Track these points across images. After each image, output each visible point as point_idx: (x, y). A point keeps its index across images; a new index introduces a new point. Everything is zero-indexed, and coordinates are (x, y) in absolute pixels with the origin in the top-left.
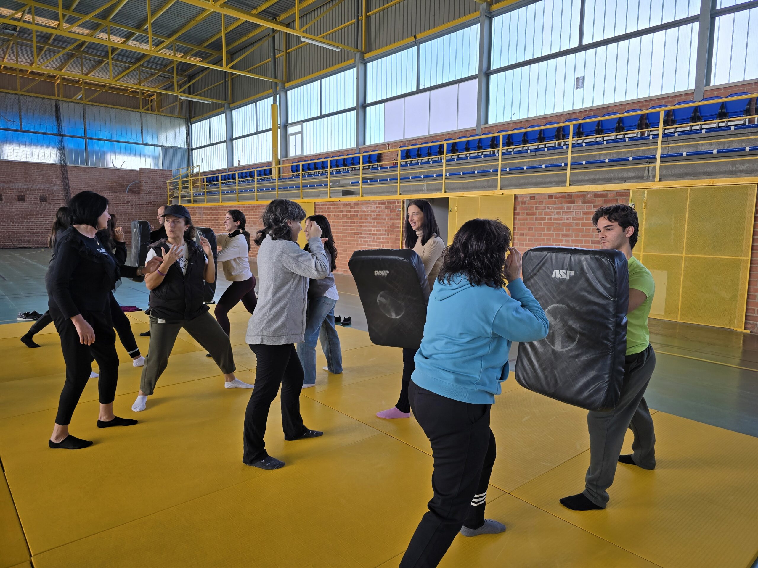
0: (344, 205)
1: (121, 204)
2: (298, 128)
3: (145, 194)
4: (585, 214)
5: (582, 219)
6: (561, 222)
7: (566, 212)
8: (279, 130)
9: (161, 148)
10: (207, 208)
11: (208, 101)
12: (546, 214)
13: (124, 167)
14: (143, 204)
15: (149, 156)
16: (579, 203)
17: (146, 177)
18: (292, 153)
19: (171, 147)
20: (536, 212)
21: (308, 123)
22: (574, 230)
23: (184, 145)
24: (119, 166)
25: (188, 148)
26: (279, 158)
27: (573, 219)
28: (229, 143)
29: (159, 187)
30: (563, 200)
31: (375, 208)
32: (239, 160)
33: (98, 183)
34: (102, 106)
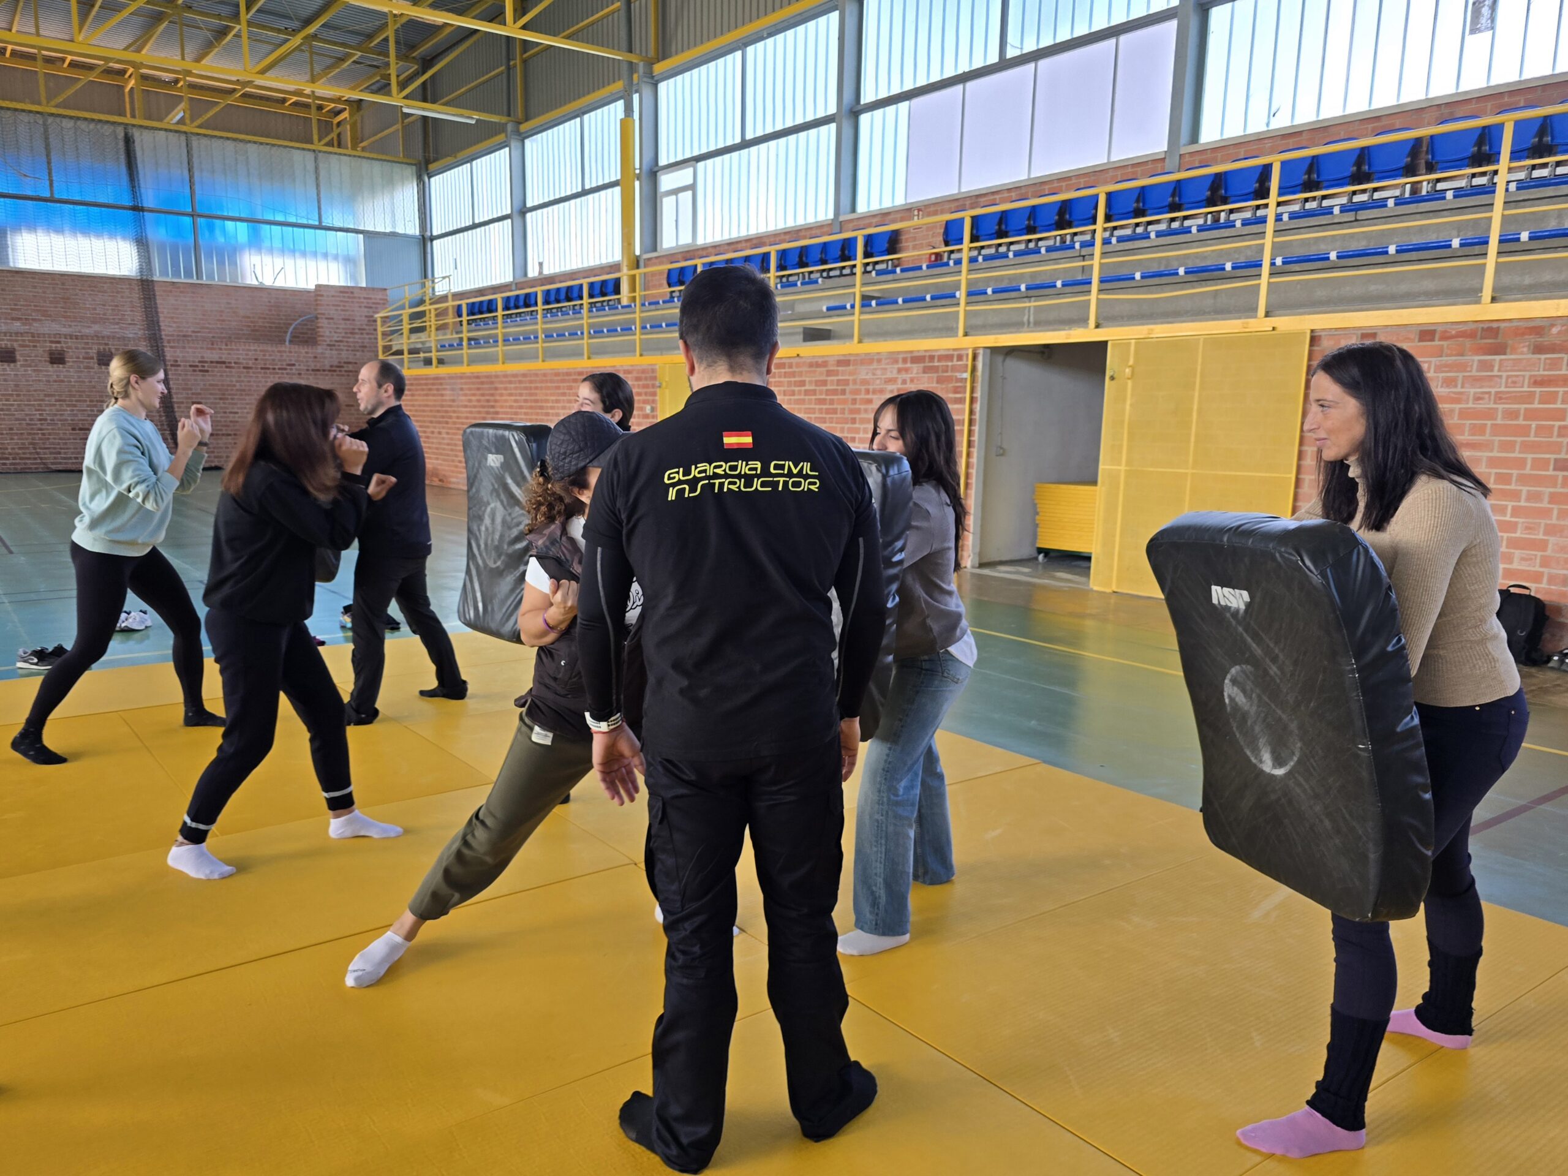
0: (811, 365)
1: (274, 369)
2: (683, 177)
3: (328, 345)
4: (1537, 382)
5: (1529, 397)
6: (1457, 406)
7: (1476, 380)
8: (637, 184)
9: (361, 236)
10: (469, 377)
11: (469, 118)
13: (280, 283)
14: (324, 371)
15: (336, 258)
16: (1522, 353)
17: (328, 305)
18: (669, 240)
19: (385, 234)
21: (710, 162)
22: (1497, 430)
23: (413, 229)
24: (268, 282)
25: (423, 236)
26: (638, 253)
27: (1499, 397)
28: (518, 220)
29: (359, 329)
30: (1468, 343)
31: (895, 371)
32: (541, 261)
33: (223, 321)
34: (228, 138)
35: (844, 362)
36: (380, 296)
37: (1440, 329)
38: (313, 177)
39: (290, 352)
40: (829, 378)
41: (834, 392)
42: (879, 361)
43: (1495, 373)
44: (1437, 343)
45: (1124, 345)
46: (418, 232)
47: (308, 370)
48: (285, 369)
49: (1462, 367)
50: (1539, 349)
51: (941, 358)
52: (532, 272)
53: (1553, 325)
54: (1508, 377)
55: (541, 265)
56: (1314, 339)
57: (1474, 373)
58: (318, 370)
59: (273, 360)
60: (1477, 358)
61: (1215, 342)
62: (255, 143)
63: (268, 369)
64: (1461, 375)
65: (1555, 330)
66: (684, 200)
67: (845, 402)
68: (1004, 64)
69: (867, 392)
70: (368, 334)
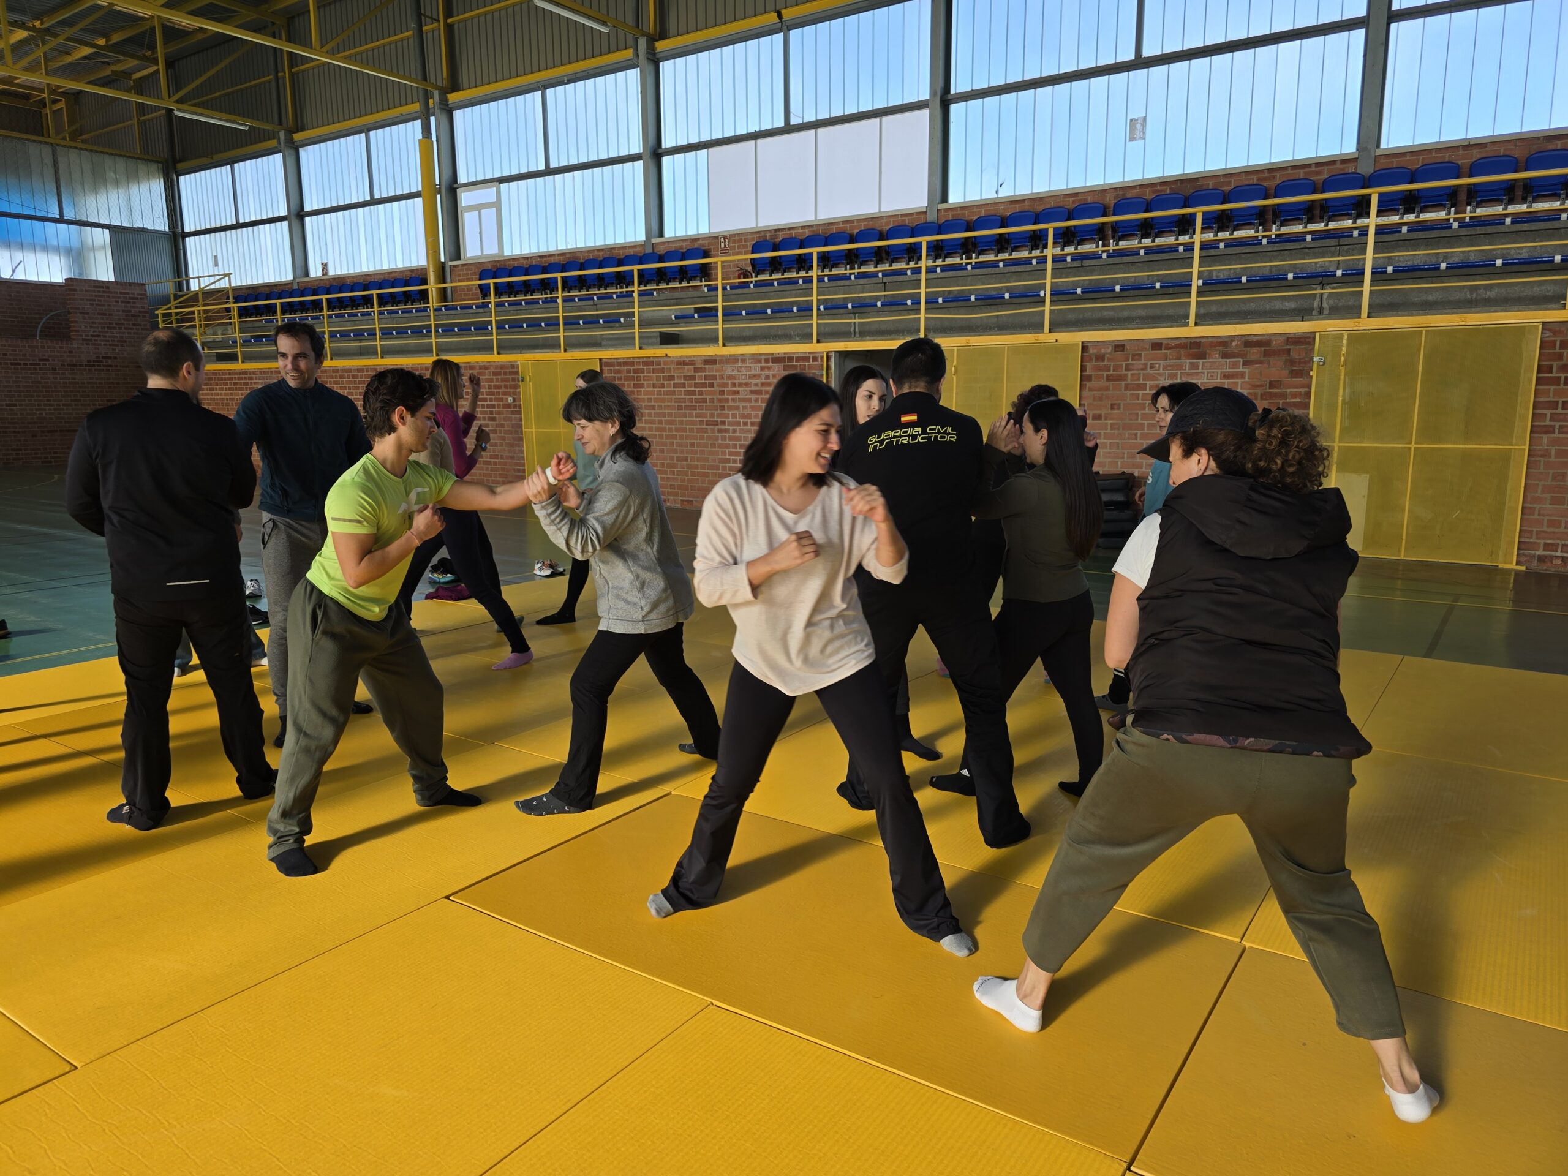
2: (487, 194)
3: (84, 340)
4: (1226, 376)
8: (438, 196)
9: (107, 231)
11: (243, 126)
12: (1147, 377)
17: (81, 299)
18: (472, 250)
19: (133, 229)
21: (513, 184)
23: (160, 223)
24: (6, 275)
25: (174, 233)
26: (443, 259)
28: (296, 224)
29: (117, 324)
30: (1182, 352)
31: (758, 369)
32: (325, 261)
35: (711, 361)
36: (138, 291)
37: (1164, 342)
38: (52, 171)
39: (44, 347)
40: (697, 374)
41: (704, 385)
42: (743, 361)
43: (1200, 370)
44: (1163, 351)
45: (954, 350)
46: (167, 228)
47: (63, 365)
48: (39, 364)
49: (1180, 367)
50: (1225, 356)
51: (798, 359)
52: (315, 272)
53: (1232, 341)
54: (1208, 373)
55: (325, 266)
56: (1085, 347)
57: (1187, 371)
58: (75, 365)
59: (25, 355)
60: (1188, 361)
61: (1015, 349)
63: (19, 364)
64: (1179, 372)
65: (1234, 344)
66: (489, 214)
67: (714, 393)
68: (789, 129)
69: (734, 385)
70: (126, 328)
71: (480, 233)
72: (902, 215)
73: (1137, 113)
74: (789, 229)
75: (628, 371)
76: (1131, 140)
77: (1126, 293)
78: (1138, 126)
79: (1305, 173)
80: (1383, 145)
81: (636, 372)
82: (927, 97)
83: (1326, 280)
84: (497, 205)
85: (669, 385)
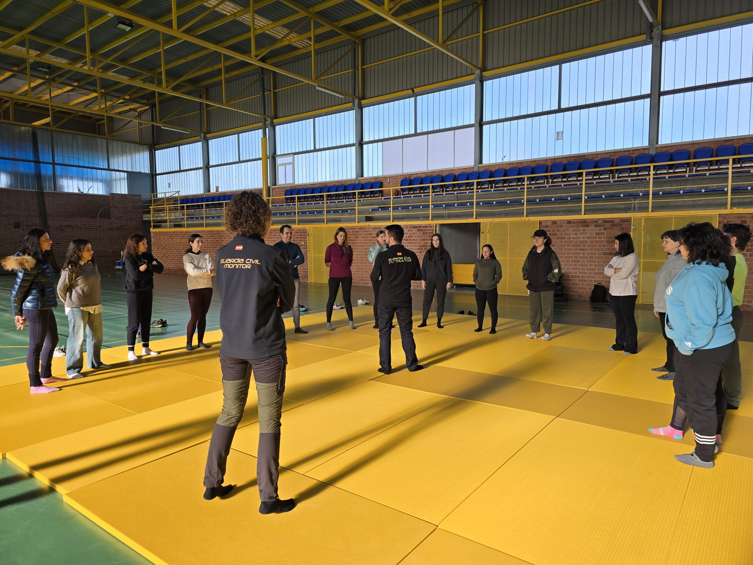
1: (93, 228)
2: (289, 159)
3: (116, 218)
4: (597, 234)
5: (595, 238)
6: (578, 240)
7: (582, 233)
8: (268, 160)
9: (126, 174)
10: (206, 232)
11: (186, 131)
12: (566, 234)
13: (91, 192)
14: (114, 229)
16: (593, 227)
17: (116, 202)
19: (136, 172)
20: (557, 233)
21: (300, 155)
22: (588, 246)
23: (147, 171)
24: (85, 192)
25: (152, 174)
27: (588, 238)
28: (205, 170)
29: (129, 212)
30: (579, 224)
32: (217, 186)
33: (66, 208)
34: (69, 133)
36: (138, 198)
37: (572, 221)
38: (106, 149)
39: (100, 221)
43: (587, 232)
44: (572, 224)
45: (486, 224)
46: (149, 172)
47: (107, 229)
48: (98, 229)
49: (579, 230)
50: (596, 226)
51: (423, 227)
52: (213, 190)
53: (599, 220)
54: (590, 233)
55: (217, 188)
56: (540, 223)
58: (112, 229)
59: (92, 225)
60: (582, 228)
61: (512, 223)
62: (81, 135)
63: (90, 228)
64: (578, 232)
65: (600, 222)
66: (289, 168)
68: (416, 134)
70: (133, 213)
71: (285, 175)
72: (464, 169)
73: (559, 129)
74: (417, 174)
75: (353, 232)
76: (557, 140)
77: (557, 201)
78: (560, 135)
79: (628, 154)
80: (659, 143)
81: (356, 232)
82: (474, 123)
83: (636, 197)
84: (293, 163)
85: (370, 237)
